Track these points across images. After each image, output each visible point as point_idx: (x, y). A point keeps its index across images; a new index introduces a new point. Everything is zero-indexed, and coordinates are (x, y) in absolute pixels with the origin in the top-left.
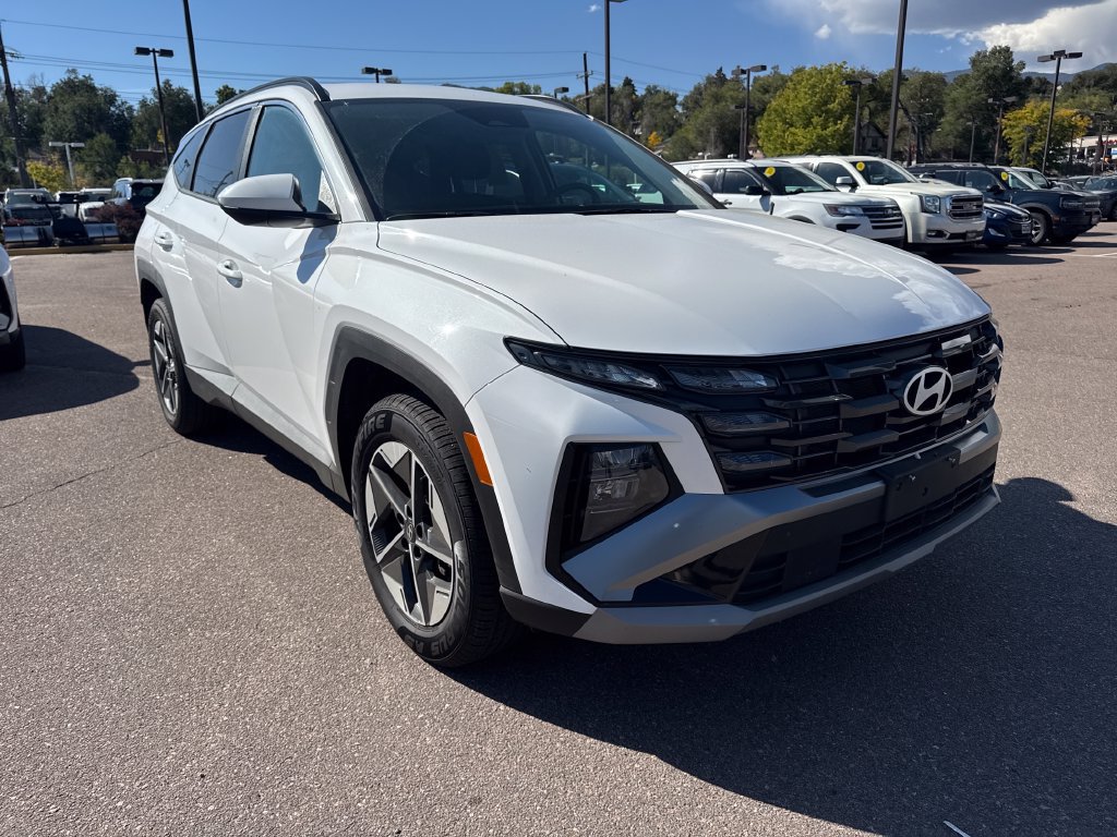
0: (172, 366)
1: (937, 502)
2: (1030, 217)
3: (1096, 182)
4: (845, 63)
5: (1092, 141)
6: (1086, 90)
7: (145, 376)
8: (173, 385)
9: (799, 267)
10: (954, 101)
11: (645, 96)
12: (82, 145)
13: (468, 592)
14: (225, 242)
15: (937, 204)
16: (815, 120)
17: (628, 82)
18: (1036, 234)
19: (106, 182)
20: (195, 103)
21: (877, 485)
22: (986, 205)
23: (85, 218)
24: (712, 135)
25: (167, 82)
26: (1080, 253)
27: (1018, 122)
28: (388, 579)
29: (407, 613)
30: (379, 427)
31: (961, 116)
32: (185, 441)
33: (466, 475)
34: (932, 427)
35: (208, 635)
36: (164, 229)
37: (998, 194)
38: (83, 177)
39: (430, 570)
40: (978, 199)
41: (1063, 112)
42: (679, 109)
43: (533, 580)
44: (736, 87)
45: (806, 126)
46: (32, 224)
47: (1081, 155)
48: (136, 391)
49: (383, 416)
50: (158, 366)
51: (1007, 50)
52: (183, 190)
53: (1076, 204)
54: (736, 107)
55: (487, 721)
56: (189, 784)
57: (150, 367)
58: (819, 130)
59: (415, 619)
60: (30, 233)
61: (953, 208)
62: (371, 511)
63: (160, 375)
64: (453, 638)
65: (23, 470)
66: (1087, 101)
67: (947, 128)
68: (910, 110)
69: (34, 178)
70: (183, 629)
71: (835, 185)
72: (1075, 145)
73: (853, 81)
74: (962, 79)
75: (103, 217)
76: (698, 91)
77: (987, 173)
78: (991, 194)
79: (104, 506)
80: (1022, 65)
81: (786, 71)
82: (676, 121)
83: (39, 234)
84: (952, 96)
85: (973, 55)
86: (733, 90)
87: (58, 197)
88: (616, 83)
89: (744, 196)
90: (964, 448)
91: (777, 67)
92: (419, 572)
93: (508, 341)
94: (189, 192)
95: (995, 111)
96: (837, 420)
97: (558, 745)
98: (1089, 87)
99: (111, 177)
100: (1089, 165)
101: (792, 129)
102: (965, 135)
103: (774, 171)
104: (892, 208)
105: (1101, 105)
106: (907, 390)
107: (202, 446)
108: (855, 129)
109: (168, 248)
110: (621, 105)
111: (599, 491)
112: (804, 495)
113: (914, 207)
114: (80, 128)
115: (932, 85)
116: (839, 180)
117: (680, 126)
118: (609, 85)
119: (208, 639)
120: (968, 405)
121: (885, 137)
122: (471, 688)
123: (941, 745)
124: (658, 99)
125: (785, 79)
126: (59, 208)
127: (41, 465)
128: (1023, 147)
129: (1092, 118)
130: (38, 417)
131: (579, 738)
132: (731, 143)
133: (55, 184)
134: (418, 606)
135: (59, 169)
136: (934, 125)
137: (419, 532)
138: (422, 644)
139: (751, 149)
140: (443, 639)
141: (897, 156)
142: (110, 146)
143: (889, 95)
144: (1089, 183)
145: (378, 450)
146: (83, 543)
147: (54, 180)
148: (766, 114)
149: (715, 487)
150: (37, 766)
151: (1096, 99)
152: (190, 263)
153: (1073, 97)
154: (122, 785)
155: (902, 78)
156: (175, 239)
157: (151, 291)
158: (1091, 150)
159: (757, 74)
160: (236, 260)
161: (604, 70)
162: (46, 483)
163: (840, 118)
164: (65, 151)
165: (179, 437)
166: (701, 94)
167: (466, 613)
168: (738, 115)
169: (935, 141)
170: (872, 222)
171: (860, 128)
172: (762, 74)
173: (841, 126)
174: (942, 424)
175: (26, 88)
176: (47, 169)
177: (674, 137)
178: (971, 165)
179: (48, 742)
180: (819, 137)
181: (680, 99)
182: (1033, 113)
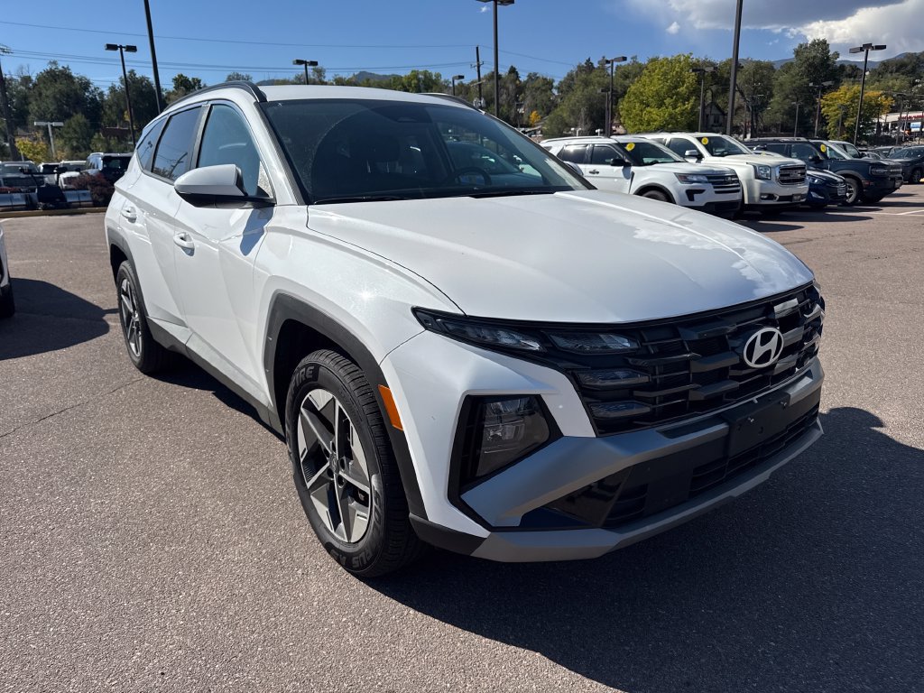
0: (136, 317)
1: (772, 438)
2: (844, 182)
3: (898, 152)
4: (691, 54)
5: (894, 117)
6: (889, 75)
7: (114, 322)
8: (137, 333)
9: (656, 239)
10: (781, 85)
11: (527, 82)
12: (61, 124)
13: (383, 518)
14: (179, 218)
15: (768, 172)
16: (667, 101)
17: (513, 71)
18: (850, 196)
19: (82, 154)
20: (155, 88)
21: (722, 426)
22: (808, 172)
23: (64, 185)
24: (582, 113)
25: (132, 72)
26: (886, 211)
27: (835, 101)
28: (316, 503)
29: (333, 531)
30: (308, 377)
31: (787, 97)
32: (147, 379)
33: (381, 419)
34: (767, 377)
35: (167, 549)
36: (130, 204)
37: (818, 163)
38: (63, 151)
39: (351, 496)
40: (802, 168)
41: (872, 93)
42: (555, 92)
43: (437, 509)
44: (602, 74)
45: (660, 106)
46: (21, 192)
47: (886, 128)
48: (107, 335)
49: (312, 368)
50: (125, 316)
51: (824, 42)
52: (145, 171)
53: (882, 171)
54: (602, 91)
55: (399, 623)
56: (151, 681)
57: (118, 314)
58: (670, 109)
59: (339, 537)
60: (19, 199)
61: (781, 175)
62: (302, 445)
63: (127, 323)
64: (371, 555)
65: (13, 405)
66: (890, 84)
67: (776, 107)
68: (745, 93)
69: (22, 152)
70: (146, 544)
71: (684, 156)
72: (880, 121)
73: (697, 68)
74: (788, 67)
75: (79, 185)
76: (570, 77)
77: (811, 146)
78: (812, 162)
79: (80, 437)
80: (837, 55)
81: (643, 60)
82: (553, 102)
83: (26, 199)
84: (779, 81)
85: (796, 47)
86: (600, 76)
87: (42, 168)
88: (503, 71)
89: (609, 167)
90: (793, 392)
91: (636, 57)
92: (342, 498)
93: (415, 310)
94: (150, 173)
95: (815, 93)
96: (688, 375)
97: (459, 644)
98: (891, 72)
99: (86, 150)
100: (893, 136)
101: (648, 109)
102: (790, 113)
103: (633, 146)
104: (731, 176)
105: (901, 88)
106: (746, 347)
107: (162, 384)
108: (700, 108)
109: (132, 220)
110: (507, 89)
111: (492, 433)
112: (661, 436)
113: (749, 174)
114: (60, 110)
115: (763, 73)
116: (687, 153)
117: (556, 106)
118: (497, 73)
119: (167, 552)
120: (796, 356)
121: (724, 114)
122: (386, 595)
123: (776, 642)
124: (537, 84)
125: (641, 68)
126: (43, 178)
127: (27, 400)
128: (838, 122)
129: (894, 98)
130: (25, 358)
131: (477, 639)
132: (598, 120)
133: (39, 157)
134: (342, 524)
135: (42, 144)
136: (764, 105)
137: (342, 465)
138: (344, 558)
139: (614, 125)
140: (362, 555)
141: (735, 130)
142: (85, 124)
143: (728, 80)
144: (893, 152)
145: (308, 396)
146: (62, 469)
147: (38, 153)
148: (626, 96)
149: (588, 431)
150: (24, 665)
151: (897, 82)
152: (151, 230)
153: (878, 81)
154: (96, 682)
155: (738, 67)
156: (138, 213)
157: (119, 255)
158: (894, 124)
159: (619, 64)
160: (188, 233)
161: (493, 60)
162: (32, 417)
163: (688, 100)
164: (47, 129)
165: (142, 376)
166: (573, 80)
167: (382, 534)
168: (604, 96)
169: (766, 117)
170: (715, 188)
171: (704, 108)
172: (623, 63)
173: (688, 106)
174: (776, 373)
175: (14, 77)
176: (32, 145)
177: (551, 115)
178: (796, 139)
179: (33, 644)
180: (670, 115)
181: (555, 84)
182: (846, 94)
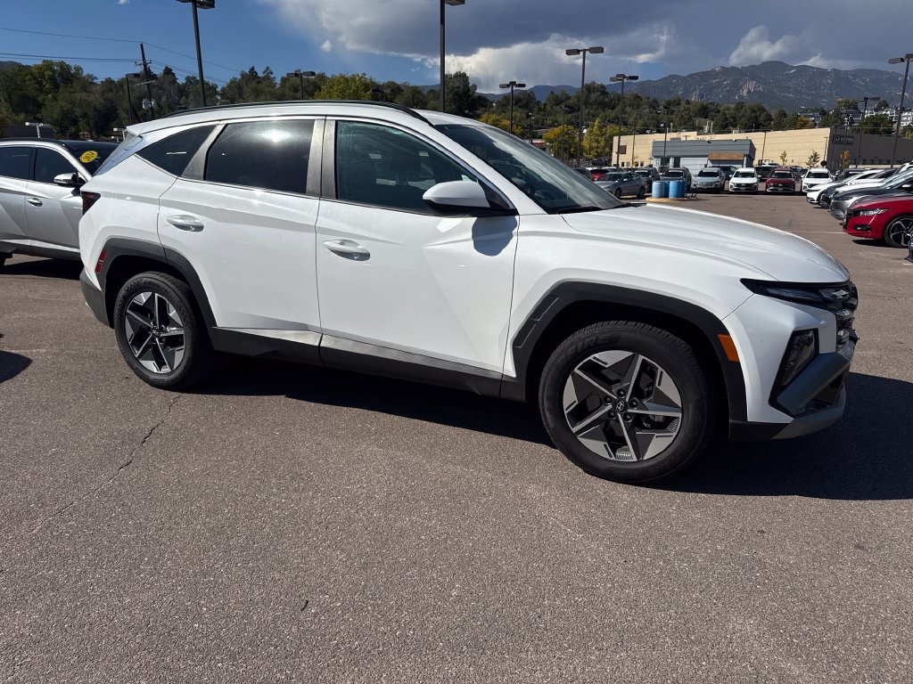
11: (185, 85)
17: (168, 71)
28: (587, 441)
29: (613, 458)
32: (185, 395)
42: (219, 98)
49: (607, 335)
50: (130, 333)
51: (464, 74)
59: (623, 460)
62: (570, 399)
76: (234, 83)
80: (475, 87)
93: (744, 281)
137: (632, 404)
138: (637, 473)
145: (590, 358)
181: (218, 90)
